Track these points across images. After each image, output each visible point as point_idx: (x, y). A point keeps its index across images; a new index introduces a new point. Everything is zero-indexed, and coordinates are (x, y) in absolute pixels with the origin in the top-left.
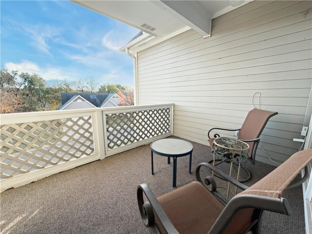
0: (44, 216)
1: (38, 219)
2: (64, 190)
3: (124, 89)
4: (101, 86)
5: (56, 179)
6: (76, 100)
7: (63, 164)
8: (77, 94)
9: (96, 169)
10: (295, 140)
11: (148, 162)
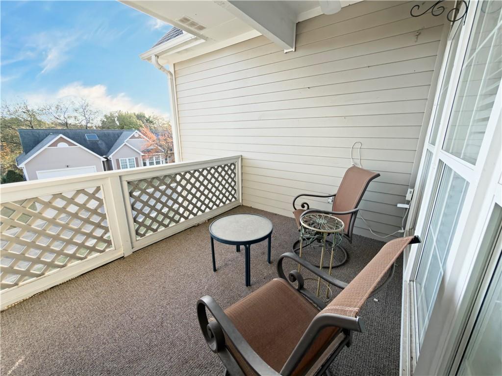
0: (36, 364)
1: (27, 371)
2: (66, 318)
3: (151, 122)
4: (105, 116)
5: (45, 301)
6: (55, 144)
7: (54, 273)
8: (57, 132)
9: (118, 273)
10: (399, 205)
11: (206, 252)
